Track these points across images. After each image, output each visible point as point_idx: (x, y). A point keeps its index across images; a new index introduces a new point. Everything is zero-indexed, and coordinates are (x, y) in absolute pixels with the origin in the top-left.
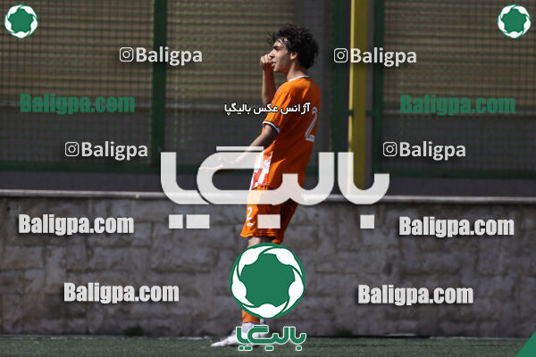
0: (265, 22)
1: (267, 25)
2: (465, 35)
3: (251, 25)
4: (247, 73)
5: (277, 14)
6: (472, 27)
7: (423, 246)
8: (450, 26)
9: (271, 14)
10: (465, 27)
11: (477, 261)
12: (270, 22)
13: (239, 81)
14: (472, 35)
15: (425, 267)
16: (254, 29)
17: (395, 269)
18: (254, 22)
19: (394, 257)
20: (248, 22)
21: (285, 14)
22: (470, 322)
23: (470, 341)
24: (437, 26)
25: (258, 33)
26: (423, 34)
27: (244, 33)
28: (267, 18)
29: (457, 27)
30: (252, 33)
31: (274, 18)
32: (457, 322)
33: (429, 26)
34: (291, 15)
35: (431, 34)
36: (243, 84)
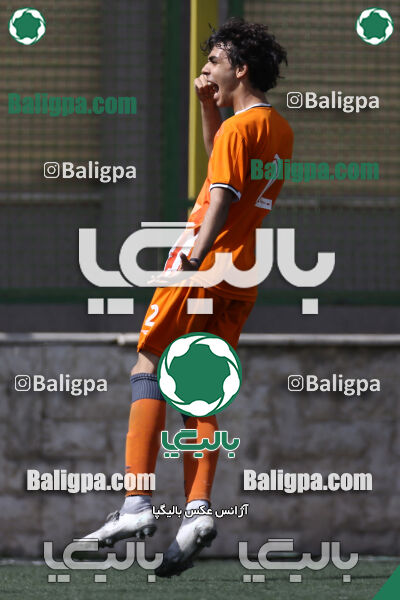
0: (54, 61)
1: (56, 67)
2: (373, 79)
3: (32, 66)
4: (26, 142)
5: (75, 49)
6: (383, 67)
7: (308, 413)
8: (349, 66)
9: (63, 49)
10: (372, 66)
11: (394, 436)
12: (63, 61)
13: (14, 155)
14: (383, 79)
15: (312, 446)
16: (38, 73)
17: (264, 451)
18: (37, 61)
19: (262, 432)
20: (27, 61)
21: (87, 49)
22: (383, 532)
23: (384, 563)
24: (325, 66)
25: (44, 79)
26: (306, 78)
27: (21, 79)
28: (58, 55)
29: (359, 66)
30: (33, 80)
31: (69, 55)
32: (361, 533)
33: (314, 66)
34: (96, 49)
35: (317, 78)
36: (20, 160)
